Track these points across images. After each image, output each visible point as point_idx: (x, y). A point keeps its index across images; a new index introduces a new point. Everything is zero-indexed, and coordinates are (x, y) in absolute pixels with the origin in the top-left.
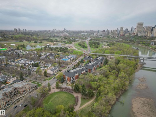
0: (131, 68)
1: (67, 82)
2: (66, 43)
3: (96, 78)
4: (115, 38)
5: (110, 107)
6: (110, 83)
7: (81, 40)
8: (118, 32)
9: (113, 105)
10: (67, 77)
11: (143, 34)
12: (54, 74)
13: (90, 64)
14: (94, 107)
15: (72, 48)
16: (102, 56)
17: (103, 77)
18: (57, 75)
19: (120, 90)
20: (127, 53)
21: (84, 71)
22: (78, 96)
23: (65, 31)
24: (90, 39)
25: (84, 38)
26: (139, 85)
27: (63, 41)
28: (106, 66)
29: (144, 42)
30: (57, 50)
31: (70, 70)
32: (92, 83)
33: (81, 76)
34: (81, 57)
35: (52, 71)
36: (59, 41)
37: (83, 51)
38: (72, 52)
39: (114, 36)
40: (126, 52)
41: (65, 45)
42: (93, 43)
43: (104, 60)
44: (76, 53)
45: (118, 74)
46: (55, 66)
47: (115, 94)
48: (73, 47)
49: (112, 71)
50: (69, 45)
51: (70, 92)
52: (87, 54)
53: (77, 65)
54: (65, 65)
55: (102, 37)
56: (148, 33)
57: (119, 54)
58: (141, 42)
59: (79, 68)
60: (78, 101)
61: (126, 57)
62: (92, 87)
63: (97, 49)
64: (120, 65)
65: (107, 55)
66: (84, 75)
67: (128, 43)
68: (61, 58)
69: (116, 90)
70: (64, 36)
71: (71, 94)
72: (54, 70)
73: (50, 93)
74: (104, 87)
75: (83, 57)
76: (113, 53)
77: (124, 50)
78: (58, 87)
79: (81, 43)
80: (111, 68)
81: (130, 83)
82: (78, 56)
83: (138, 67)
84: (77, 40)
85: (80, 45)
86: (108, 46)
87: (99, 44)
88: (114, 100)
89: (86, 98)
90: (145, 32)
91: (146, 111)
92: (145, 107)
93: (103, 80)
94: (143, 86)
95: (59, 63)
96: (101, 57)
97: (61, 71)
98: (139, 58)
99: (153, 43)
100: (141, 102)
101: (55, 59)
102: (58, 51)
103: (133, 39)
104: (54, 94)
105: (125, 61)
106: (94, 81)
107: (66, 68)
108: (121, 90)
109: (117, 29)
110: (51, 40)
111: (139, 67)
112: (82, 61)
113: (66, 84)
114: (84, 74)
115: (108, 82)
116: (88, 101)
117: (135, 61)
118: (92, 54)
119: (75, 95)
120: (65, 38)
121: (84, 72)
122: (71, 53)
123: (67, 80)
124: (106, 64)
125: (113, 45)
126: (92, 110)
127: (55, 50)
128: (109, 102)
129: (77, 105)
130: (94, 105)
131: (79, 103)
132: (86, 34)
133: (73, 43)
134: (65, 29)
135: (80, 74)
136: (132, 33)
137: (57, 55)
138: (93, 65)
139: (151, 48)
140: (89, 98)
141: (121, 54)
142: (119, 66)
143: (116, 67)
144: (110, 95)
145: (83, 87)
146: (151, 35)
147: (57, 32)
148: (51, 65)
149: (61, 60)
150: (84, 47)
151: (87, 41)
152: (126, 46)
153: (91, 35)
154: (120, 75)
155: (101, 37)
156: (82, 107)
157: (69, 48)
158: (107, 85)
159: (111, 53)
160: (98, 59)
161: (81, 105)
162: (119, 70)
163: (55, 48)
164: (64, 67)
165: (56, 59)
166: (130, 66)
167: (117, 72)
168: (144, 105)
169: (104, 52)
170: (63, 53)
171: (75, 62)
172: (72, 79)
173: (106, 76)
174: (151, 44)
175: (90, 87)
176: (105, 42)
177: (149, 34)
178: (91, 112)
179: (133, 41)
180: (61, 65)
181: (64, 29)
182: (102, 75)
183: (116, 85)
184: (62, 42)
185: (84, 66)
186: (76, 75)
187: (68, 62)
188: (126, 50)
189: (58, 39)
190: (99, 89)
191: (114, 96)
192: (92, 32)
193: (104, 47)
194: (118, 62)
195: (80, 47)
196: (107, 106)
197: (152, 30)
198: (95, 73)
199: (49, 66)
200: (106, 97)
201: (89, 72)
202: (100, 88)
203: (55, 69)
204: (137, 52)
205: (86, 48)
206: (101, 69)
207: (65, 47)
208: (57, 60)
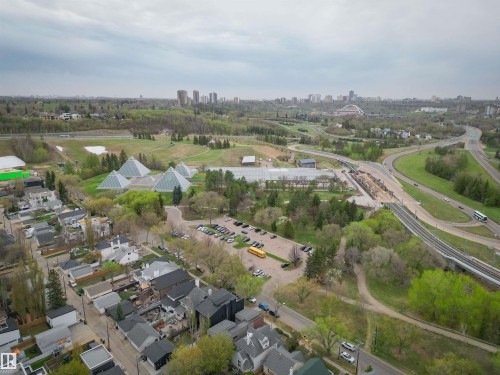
23: (353, 99)
70: (343, 117)
120: (347, 126)
132: (445, 110)
134: (352, 93)
147: (321, 105)
181: (348, 94)
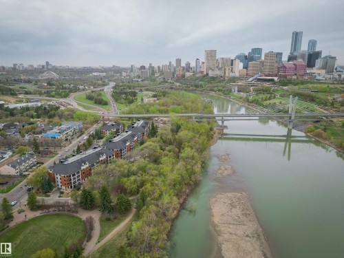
0: (202, 137)
1: (59, 189)
2: (53, 97)
3: (134, 168)
4: (167, 82)
5: (168, 225)
6: (164, 173)
7: (92, 87)
8: (172, 70)
9: (173, 220)
10: (59, 177)
11: (217, 73)
12: (21, 175)
13: (116, 139)
14: (133, 232)
15: (69, 107)
16: (143, 118)
17: (149, 162)
18: (30, 176)
19: (186, 184)
20: (192, 110)
21: (105, 157)
22: (91, 217)
24: (112, 84)
25: (100, 82)
26: (220, 169)
27: (43, 91)
28: (154, 139)
29: (220, 88)
30: (28, 112)
31: (67, 158)
32: (125, 179)
33: (97, 168)
34: (95, 126)
35: (14, 167)
36: (32, 91)
37: (99, 111)
38: (71, 116)
39: (164, 79)
40: (190, 109)
41: (50, 101)
42: (121, 93)
43: (149, 128)
44: (82, 118)
45: (180, 152)
46: (24, 154)
47: (177, 195)
48: (73, 103)
49: (167, 148)
50: (61, 100)
51: (69, 211)
52: (110, 118)
53: (84, 144)
54: (52, 149)
55: (140, 80)
56: (225, 70)
57: (179, 113)
58: (216, 89)
59: (90, 151)
60: (92, 228)
61: (191, 117)
62: (126, 190)
63: (133, 106)
64: (182, 134)
65: (155, 117)
66: (103, 166)
67: (192, 91)
68: (41, 133)
69: (178, 187)
70: (46, 80)
71: (73, 217)
72: (20, 164)
73: (12, 224)
74: (152, 185)
75: (100, 125)
76: (167, 112)
77: (187, 104)
78: (33, 206)
79: (93, 94)
80: (165, 142)
81: (203, 167)
82: (87, 124)
83: (215, 136)
84: (81, 87)
85: (89, 98)
86: (156, 99)
87: (134, 94)
88: (175, 209)
89: (112, 217)
90: (220, 69)
91: (237, 218)
92: (234, 210)
93: (150, 169)
94: (226, 169)
95: (36, 145)
96: (142, 122)
97: (42, 163)
98: (214, 118)
99: (236, 89)
100: (226, 200)
101: (24, 136)
102: (32, 117)
103: (201, 83)
104: (25, 224)
105: (190, 126)
106: (129, 174)
107: (57, 154)
108: (188, 184)
109: (170, 63)
110: (10, 90)
111: (217, 134)
112: (98, 135)
113: (58, 195)
114: (105, 162)
115: (159, 171)
116: (117, 224)
117: (209, 123)
118: (121, 117)
119: (84, 215)
120: (50, 84)
121: (103, 157)
122: (67, 120)
123: (60, 184)
124: (153, 136)
125: (164, 96)
126: (128, 242)
127: (22, 113)
128: (164, 214)
129: (89, 238)
130: (133, 228)
131: (96, 233)
132: (104, 74)
133: (73, 95)
134: (47, 63)
135: (93, 165)
136: (198, 71)
137: (27, 127)
138: (124, 141)
139: (233, 99)
140: (119, 216)
141: (182, 113)
142: (179, 136)
143: (175, 139)
144: (166, 199)
145: (104, 192)
146: (232, 75)
147: (26, 71)
148: (10, 153)
149: (40, 136)
150: (101, 102)
151: (106, 89)
152: (189, 97)
153: (116, 78)
154: (183, 155)
155: (137, 81)
156: (103, 242)
157: (62, 108)
158: (158, 178)
159: (161, 112)
160: (135, 125)
161: (102, 236)
162: (180, 145)
163: (23, 108)
164: (51, 152)
165: (26, 135)
166: (201, 134)
167: (177, 150)
168: (232, 206)
169: (148, 111)
170: (47, 120)
171: (80, 138)
172: (74, 179)
173: (156, 161)
174: (233, 90)
175: (121, 189)
176: (147, 90)
177: (227, 71)
178: (128, 246)
179: (201, 86)
180: (41, 149)
181: (45, 64)
182: (147, 159)
183: (177, 176)
184: (40, 94)
185: (104, 145)
186: (82, 168)
187: (60, 140)
188: (190, 104)
189: (30, 87)
190: (141, 190)
191: (175, 198)
192: (118, 70)
193: (146, 100)
194: (177, 129)
195: (90, 104)
196: (162, 223)
197: (232, 65)
198: (130, 157)
199: (7, 156)
200: (157, 206)
201: (117, 157)
202: (143, 188)
203: (24, 161)
204: (210, 107)
205: (106, 104)
206: (143, 146)
207: (49, 105)
208: (27, 137)
